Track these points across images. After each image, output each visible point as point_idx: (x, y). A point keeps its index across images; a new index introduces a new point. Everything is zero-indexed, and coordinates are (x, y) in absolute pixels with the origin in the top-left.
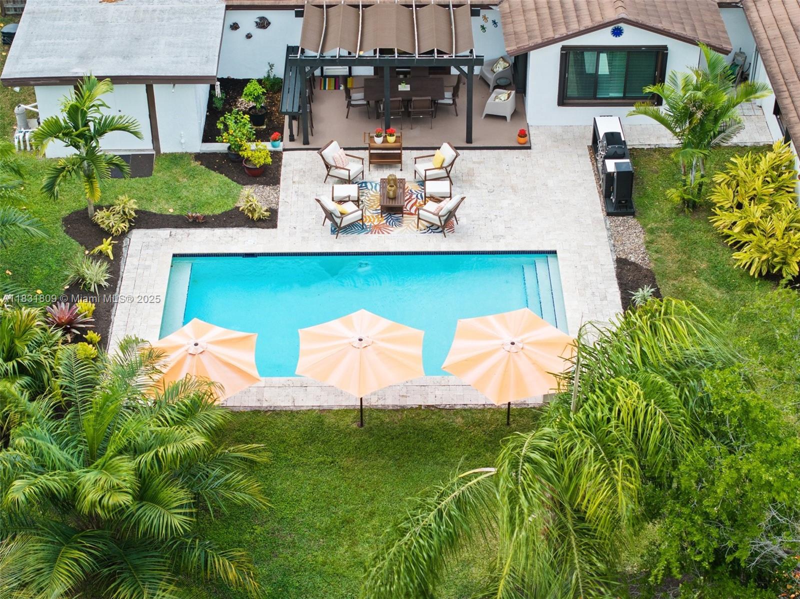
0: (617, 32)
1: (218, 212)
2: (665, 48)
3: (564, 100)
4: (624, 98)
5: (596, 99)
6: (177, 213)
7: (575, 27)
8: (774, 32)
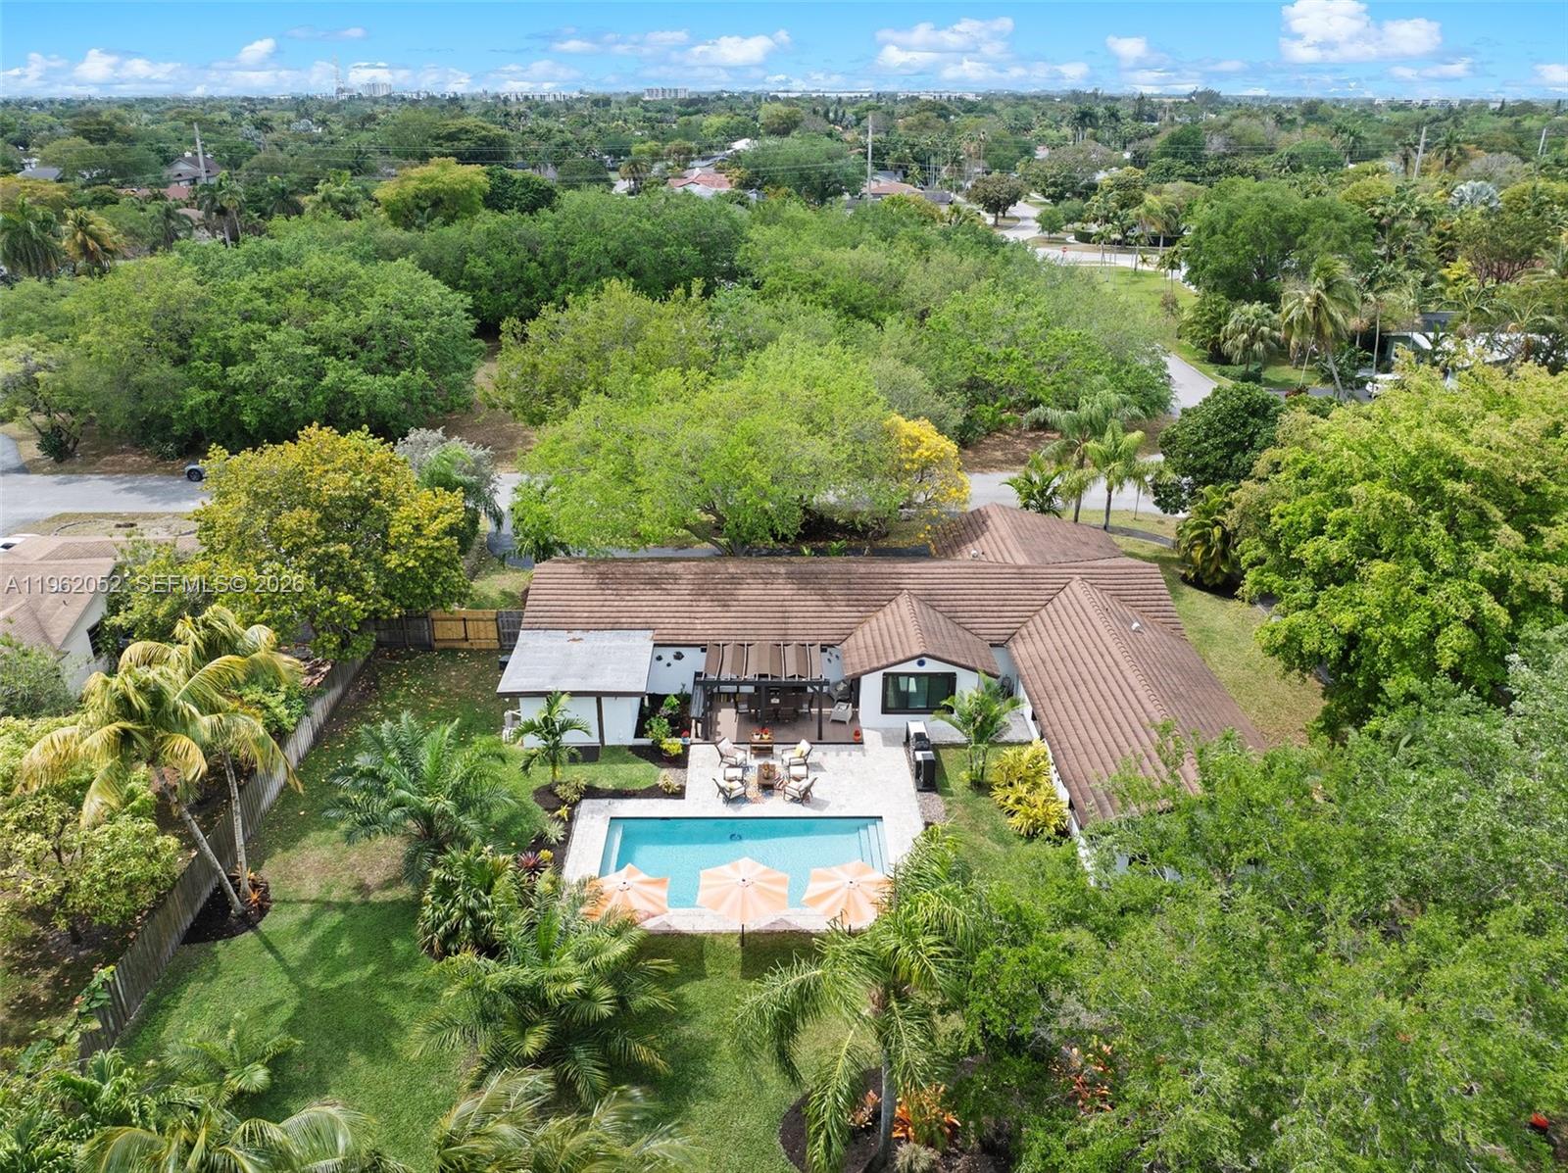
0: (921, 663)
1: (644, 787)
2: (955, 674)
3: (886, 710)
4: (927, 708)
5: (908, 709)
6: (615, 788)
7: (892, 660)
8: (1029, 665)
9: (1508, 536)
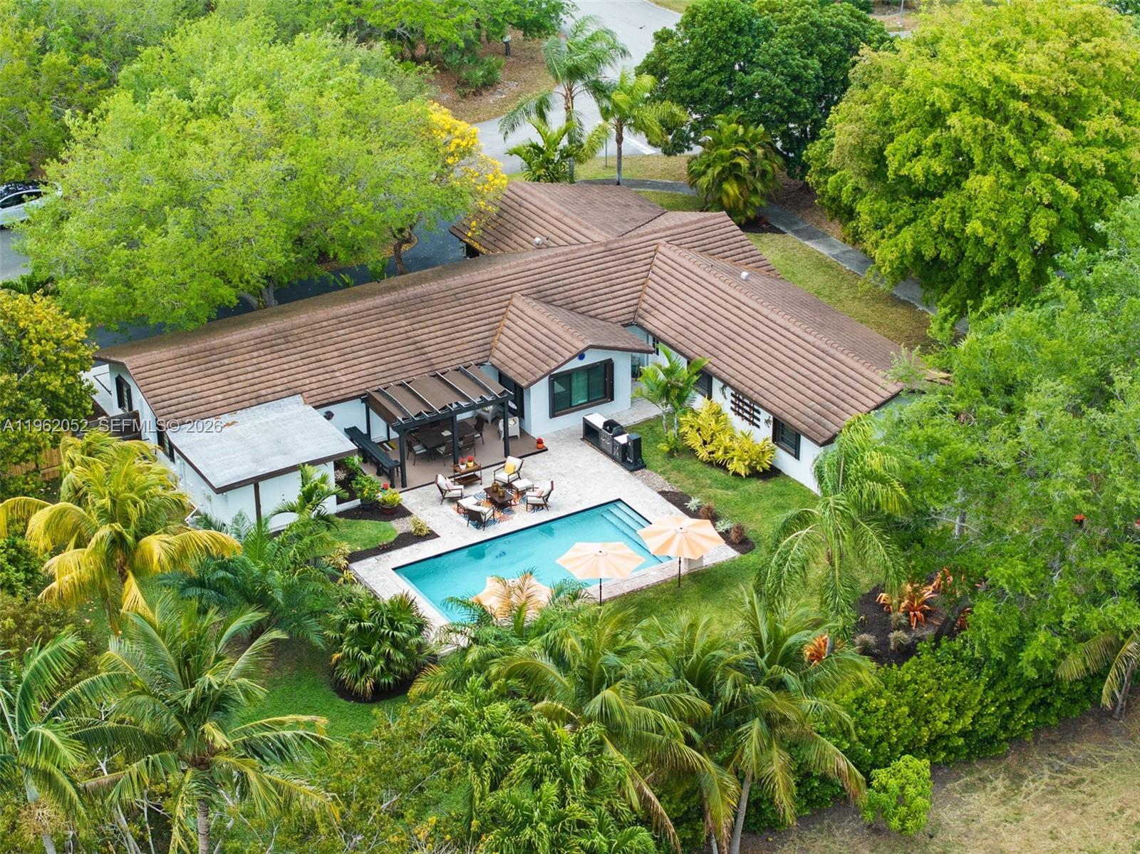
0: (581, 356)
1: (392, 539)
2: (611, 360)
3: (554, 413)
4: (588, 402)
5: (571, 406)
6: (364, 548)
7: (561, 359)
8: (673, 333)
9: (1061, 134)
